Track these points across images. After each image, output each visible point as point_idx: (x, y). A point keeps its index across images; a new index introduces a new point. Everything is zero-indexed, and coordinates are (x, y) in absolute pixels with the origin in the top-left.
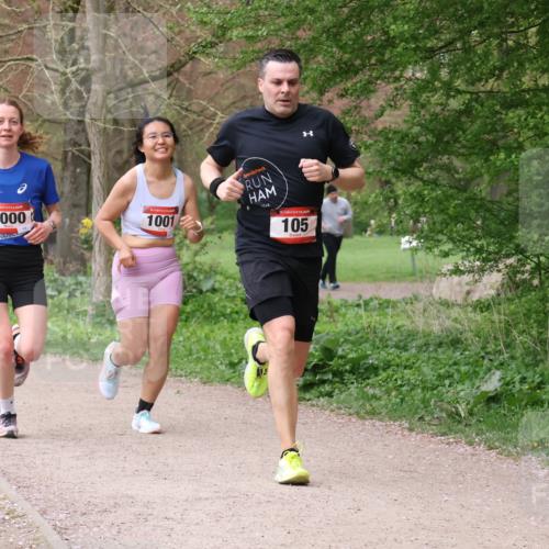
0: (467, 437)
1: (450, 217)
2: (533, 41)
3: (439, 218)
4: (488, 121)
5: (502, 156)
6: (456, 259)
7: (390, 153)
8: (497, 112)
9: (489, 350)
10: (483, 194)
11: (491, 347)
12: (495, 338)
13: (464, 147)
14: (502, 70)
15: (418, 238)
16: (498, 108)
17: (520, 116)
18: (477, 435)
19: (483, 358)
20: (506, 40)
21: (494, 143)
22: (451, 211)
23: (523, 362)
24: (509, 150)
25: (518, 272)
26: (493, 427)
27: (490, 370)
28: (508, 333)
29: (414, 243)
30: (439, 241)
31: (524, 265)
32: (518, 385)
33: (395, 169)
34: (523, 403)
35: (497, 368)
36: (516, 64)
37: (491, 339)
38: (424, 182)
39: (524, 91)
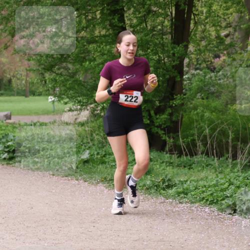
0: (76, 177)
1: (67, 88)
2: (98, 16)
3: (63, 88)
4: (82, 49)
5: (87, 63)
6: (70, 105)
7: (42, 62)
8: (85, 46)
9: (84, 142)
10: (81, 79)
11: (85, 141)
12: (87, 137)
13: (72, 59)
14: (87, 28)
15: (55, 97)
16: (85, 44)
17: (94, 47)
18: (80, 176)
19: (82, 145)
20: (87, 16)
21: (84, 58)
22: (68, 86)
23: (98, 146)
24: (90, 61)
25: (96, 110)
26: (86, 173)
27: (84, 150)
28: (92, 135)
29: (53, 99)
30: (63, 98)
31: (97, 107)
32: (96, 156)
33: (44, 69)
34: (98, 163)
35: (88, 149)
36: (92, 26)
37: (85, 138)
38: (57, 74)
39: (95, 37)
